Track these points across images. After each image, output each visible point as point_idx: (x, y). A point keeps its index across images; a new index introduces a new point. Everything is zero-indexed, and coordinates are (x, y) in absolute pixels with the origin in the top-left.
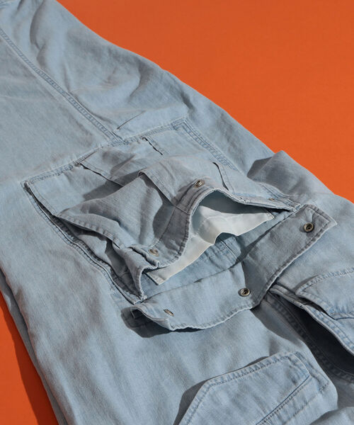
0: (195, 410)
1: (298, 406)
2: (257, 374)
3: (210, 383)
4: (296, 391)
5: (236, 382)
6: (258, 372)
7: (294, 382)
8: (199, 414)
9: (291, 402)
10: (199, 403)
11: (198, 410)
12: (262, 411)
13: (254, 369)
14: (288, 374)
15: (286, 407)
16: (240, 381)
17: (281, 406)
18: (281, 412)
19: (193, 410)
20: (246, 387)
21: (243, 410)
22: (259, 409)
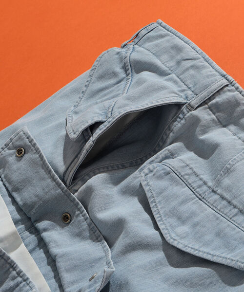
0: (197, 250)
1: (190, 172)
2: (159, 202)
3: (169, 238)
4: (176, 172)
5: (166, 219)
6: (157, 201)
7: (168, 173)
8: (200, 247)
9: (186, 177)
10: (189, 247)
11: (196, 248)
12: (194, 201)
13: (154, 204)
14: (160, 178)
15: (190, 181)
16: (165, 216)
17: (188, 185)
18: (194, 185)
19: (197, 252)
20: (171, 211)
21: (193, 214)
22: (191, 203)
